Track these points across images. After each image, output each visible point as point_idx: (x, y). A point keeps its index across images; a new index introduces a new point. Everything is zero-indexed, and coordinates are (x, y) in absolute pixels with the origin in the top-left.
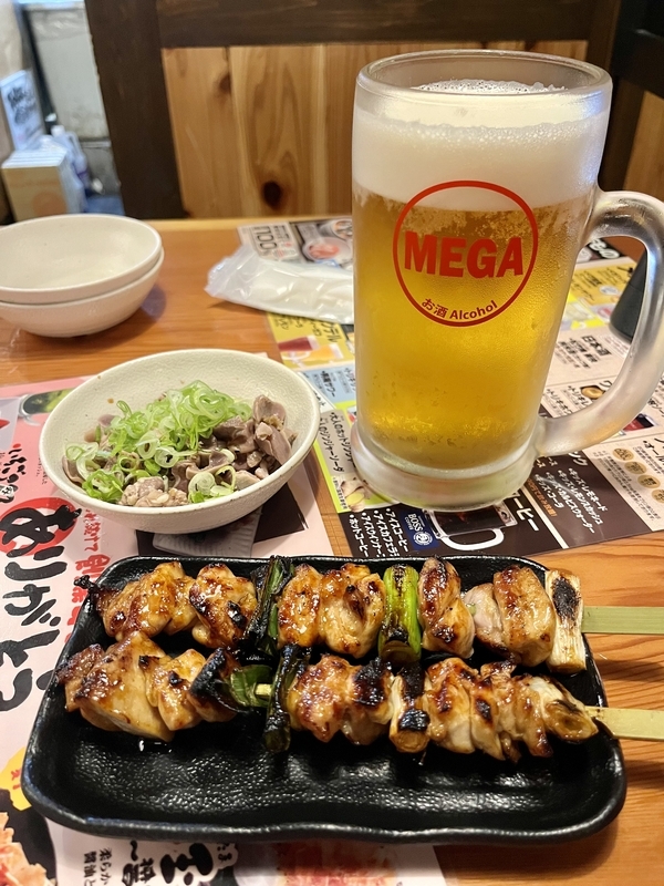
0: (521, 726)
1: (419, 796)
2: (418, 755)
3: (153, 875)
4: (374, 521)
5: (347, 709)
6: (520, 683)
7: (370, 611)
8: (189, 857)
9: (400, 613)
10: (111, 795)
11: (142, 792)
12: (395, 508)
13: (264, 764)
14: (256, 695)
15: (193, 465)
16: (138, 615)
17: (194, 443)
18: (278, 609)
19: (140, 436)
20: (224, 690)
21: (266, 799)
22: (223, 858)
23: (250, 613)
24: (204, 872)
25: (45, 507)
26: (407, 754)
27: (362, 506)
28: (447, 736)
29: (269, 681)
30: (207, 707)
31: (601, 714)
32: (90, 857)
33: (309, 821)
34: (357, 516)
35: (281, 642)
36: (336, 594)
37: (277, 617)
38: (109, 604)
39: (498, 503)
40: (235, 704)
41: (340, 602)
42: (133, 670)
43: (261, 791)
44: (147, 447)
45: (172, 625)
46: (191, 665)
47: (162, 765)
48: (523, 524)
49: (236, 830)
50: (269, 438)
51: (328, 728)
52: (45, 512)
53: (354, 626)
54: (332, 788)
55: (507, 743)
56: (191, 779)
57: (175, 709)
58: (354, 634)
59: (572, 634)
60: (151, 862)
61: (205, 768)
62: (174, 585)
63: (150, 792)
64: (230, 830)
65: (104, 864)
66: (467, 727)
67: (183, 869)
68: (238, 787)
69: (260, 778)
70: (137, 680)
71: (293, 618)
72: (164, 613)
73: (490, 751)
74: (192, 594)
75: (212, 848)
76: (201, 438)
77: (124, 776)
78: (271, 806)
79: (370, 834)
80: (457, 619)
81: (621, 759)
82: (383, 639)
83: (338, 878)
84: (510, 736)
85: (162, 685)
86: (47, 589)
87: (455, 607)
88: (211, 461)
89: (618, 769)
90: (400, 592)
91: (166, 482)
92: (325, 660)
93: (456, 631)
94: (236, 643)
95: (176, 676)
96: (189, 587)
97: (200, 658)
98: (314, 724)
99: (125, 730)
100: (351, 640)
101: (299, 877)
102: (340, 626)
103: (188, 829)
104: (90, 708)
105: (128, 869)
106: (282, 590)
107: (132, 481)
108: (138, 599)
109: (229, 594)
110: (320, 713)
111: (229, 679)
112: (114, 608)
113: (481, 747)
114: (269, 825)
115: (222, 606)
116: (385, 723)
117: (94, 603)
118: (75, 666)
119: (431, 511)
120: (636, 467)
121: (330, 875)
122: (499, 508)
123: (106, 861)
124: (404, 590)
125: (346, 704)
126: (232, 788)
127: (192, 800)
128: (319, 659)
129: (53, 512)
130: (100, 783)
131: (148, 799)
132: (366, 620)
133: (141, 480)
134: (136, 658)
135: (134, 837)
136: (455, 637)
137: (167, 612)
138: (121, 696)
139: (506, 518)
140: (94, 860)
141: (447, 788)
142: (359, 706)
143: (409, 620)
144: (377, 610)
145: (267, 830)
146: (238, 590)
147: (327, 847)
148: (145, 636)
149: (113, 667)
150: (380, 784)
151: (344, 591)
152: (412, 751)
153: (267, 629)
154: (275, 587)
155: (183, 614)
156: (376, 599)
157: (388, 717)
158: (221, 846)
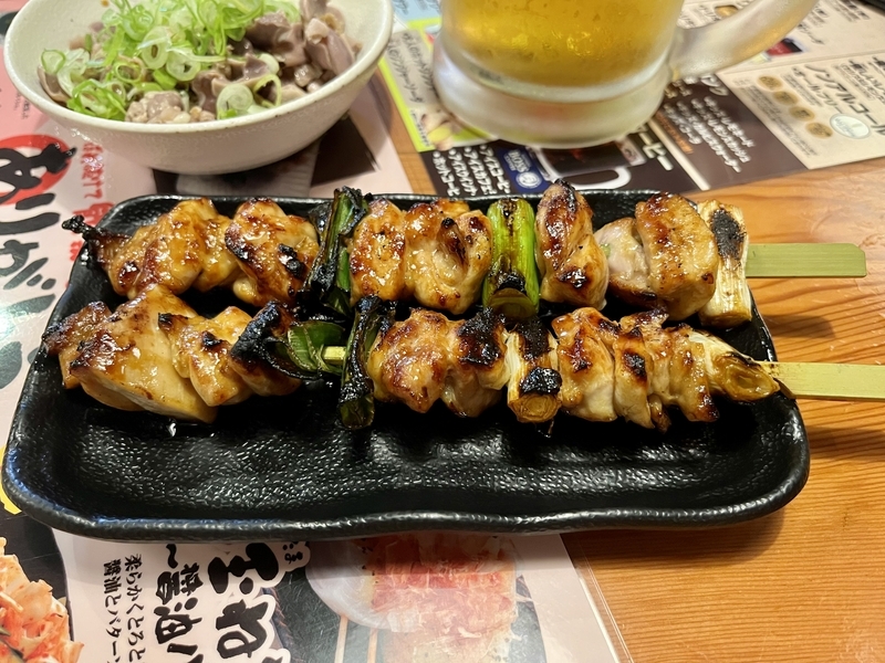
0: (677, 387)
1: (542, 475)
2: (544, 425)
3: (198, 583)
4: (466, 160)
5: (450, 371)
6: (676, 334)
7: (472, 254)
8: (246, 559)
9: (512, 256)
10: (135, 489)
11: (178, 483)
12: (491, 145)
13: (339, 445)
14: (324, 361)
15: (222, 77)
16: (156, 264)
17: (220, 45)
18: (348, 255)
19: (144, 35)
20: (279, 351)
21: (346, 485)
22: (290, 558)
23: (310, 260)
24: (267, 576)
25: (26, 145)
26: (531, 423)
27: (450, 142)
28: (583, 401)
29: (342, 343)
30: (258, 375)
31: (776, 370)
32: (112, 568)
33: (403, 510)
34: (445, 154)
35: (355, 296)
36: (427, 234)
37: (348, 264)
38: (115, 254)
39: (620, 138)
40: (295, 368)
41: (433, 244)
42: (151, 333)
43: (337, 477)
44: (155, 50)
45: (204, 278)
46: (231, 325)
47: (202, 450)
48: (652, 163)
49: (305, 526)
50: (325, 40)
51: (426, 395)
52: (27, 152)
53: (451, 272)
54: (430, 470)
55: (658, 407)
56: (242, 466)
57: (215, 379)
58: (452, 283)
59: (736, 277)
60: (196, 567)
61: (261, 452)
62: (203, 226)
63: (189, 484)
64: (298, 525)
65: (132, 575)
66: (609, 388)
67: (239, 575)
68: (306, 473)
69: (335, 462)
70: (156, 343)
71: (369, 264)
72: (192, 261)
73: (637, 418)
74: (228, 235)
75: (276, 547)
76: (230, 41)
77: (152, 465)
78: (351, 494)
79: (484, 522)
80: (589, 258)
81: (801, 423)
82: (489, 289)
83: (441, 575)
84: (661, 399)
85: (194, 351)
86: (35, 245)
87: (586, 244)
88: (246, 72)
89: (797, 435)
90: (511, 231)
91: (185, 100)
92: (416, 316)
93: (589, 274)
94: (294, 298)
95: (210, 336)
96: (225, 228)
97: (244, 318)
98: (408, 390)
99: (146, 408)
100: (448, 291)
101: (391, 576)
102: (434, 273)
103: (240, 525)
104: (94, 380)
105: (164, 579)
106: (353, 228)
107: (137, 98)
108: (155, 244)
109: (281, 237)
110: (414, 375)
111: (286, 338)
112: (123, 258)
113: (625, 413)
114: (350, 516)
115: (270, 251)
116: (499, 388)
117: (94, 253)
118: (70, 330)
119: (537, 147)
120: (785, 97)
121: (431, 571)
122: (621, 144)
123: (134, 571)
124: (516, 228)
125: (449, 363)
126: (298, 475)
127: (245, 491)
128: (408, 315)
129: (37, 152)
130: (118, 475)
131: (187, 493)
132: (467, 264)
133: (150, 95)
134: (154, 316)
135: (171, 539)
136: (587, 281)
137: (196, 261)
138: (137, 365)
139: (630, 154)
140: (118, 570)
141: (578, 465)
142: (466, 365)
143: (524, 265)
144: (482, 253)
145: (348, 523)
146: (292, 232)
147: (426, 540)
148: (166, 291)
149: (120, 327)
150: (491, 463)
151: (438, 228)
152: (537, 419)
153: (335, 279)
154: (343, 226)
155: (218, 263)
156: (481, 238)
157: (504, 380)
158: (288, 544)
